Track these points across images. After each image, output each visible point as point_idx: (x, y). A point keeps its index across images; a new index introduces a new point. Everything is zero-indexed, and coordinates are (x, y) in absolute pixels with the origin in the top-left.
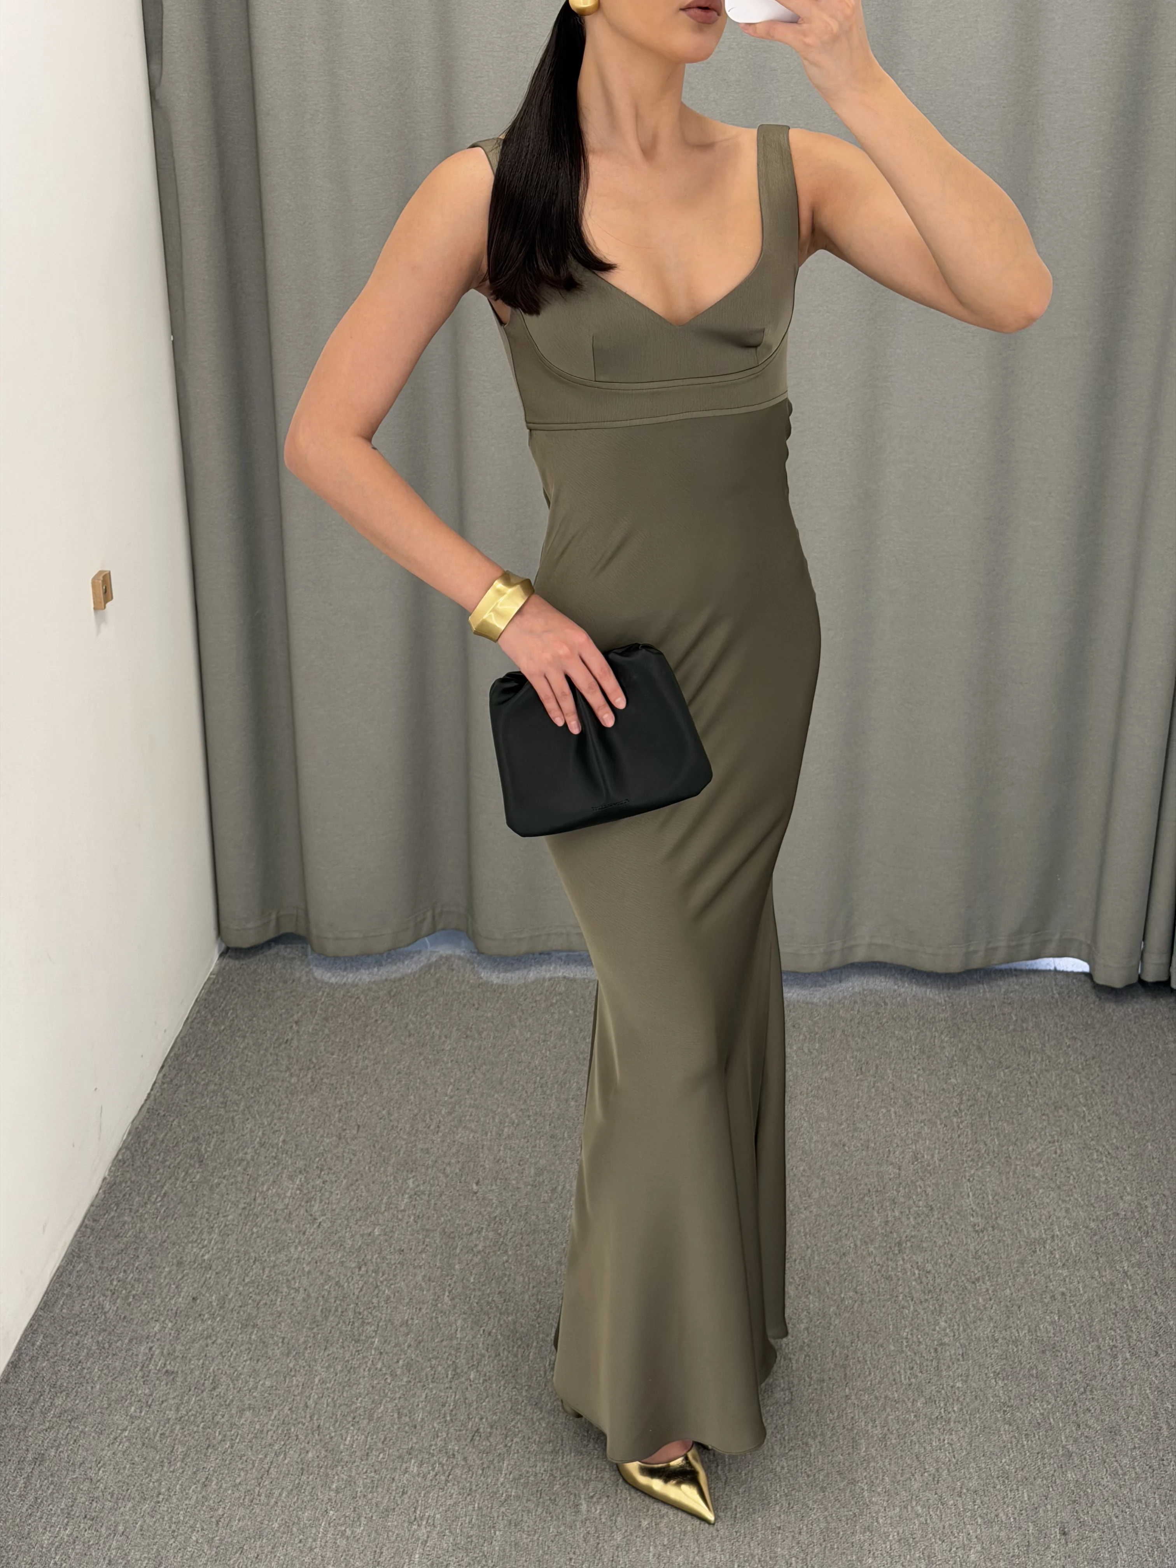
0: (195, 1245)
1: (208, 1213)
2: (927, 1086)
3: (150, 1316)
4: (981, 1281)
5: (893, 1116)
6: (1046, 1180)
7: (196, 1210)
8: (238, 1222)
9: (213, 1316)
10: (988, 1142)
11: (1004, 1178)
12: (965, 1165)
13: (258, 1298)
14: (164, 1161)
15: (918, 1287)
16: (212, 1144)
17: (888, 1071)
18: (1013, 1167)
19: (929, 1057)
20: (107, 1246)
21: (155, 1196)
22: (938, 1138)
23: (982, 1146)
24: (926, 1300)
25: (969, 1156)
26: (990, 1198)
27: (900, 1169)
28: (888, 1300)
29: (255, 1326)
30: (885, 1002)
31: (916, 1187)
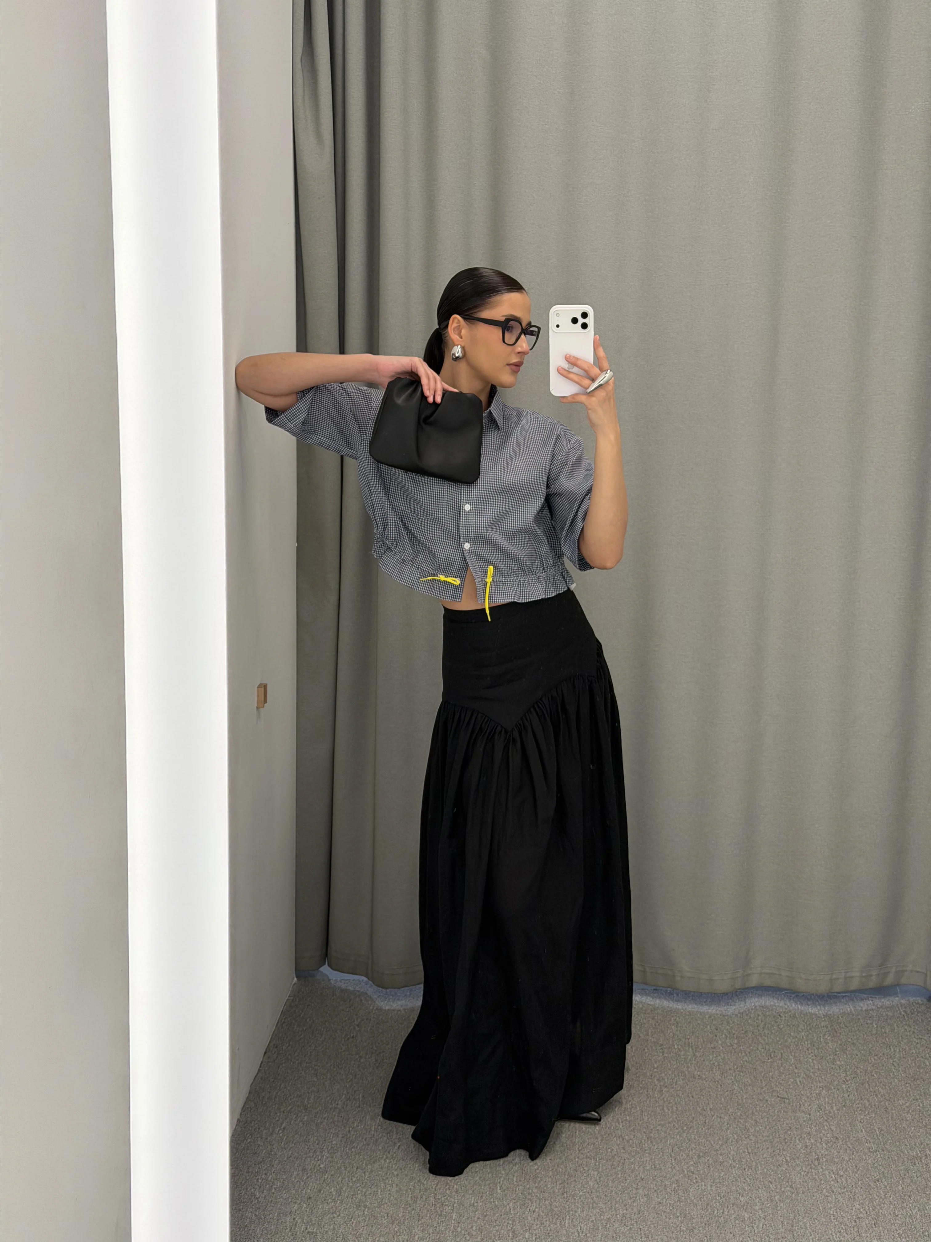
0: (312, 1159)
1: (316, 1140)
2: (820, 1067)
3: (290, 1200)
4: (880, 1181)
5: (799, 1083)
6: (915, 1121)
7: (309, 1137)
8: (340, 1145)
9: (334, 1200)
10: (870, 1100)
11: (885, 1120)
12: (856, 1113)
13: (364, 1190)
14: (279, 1109)
15: (836, 1185)
16: (312, 1099)
17: (791, 1057)
18: (891, 1114)
19: (818, 1049)
20: (249, 1159)
21: (278, 1130)
22: (834, 1097)
23: (866, 1102)
24: (843, 1193)
25: (858, 1108)
26: (878, 1132)
27: (810, 1115)
28: (816, 1192)
29: (365, 1206)
30: (780, 1015)
31: (824, 1126)
